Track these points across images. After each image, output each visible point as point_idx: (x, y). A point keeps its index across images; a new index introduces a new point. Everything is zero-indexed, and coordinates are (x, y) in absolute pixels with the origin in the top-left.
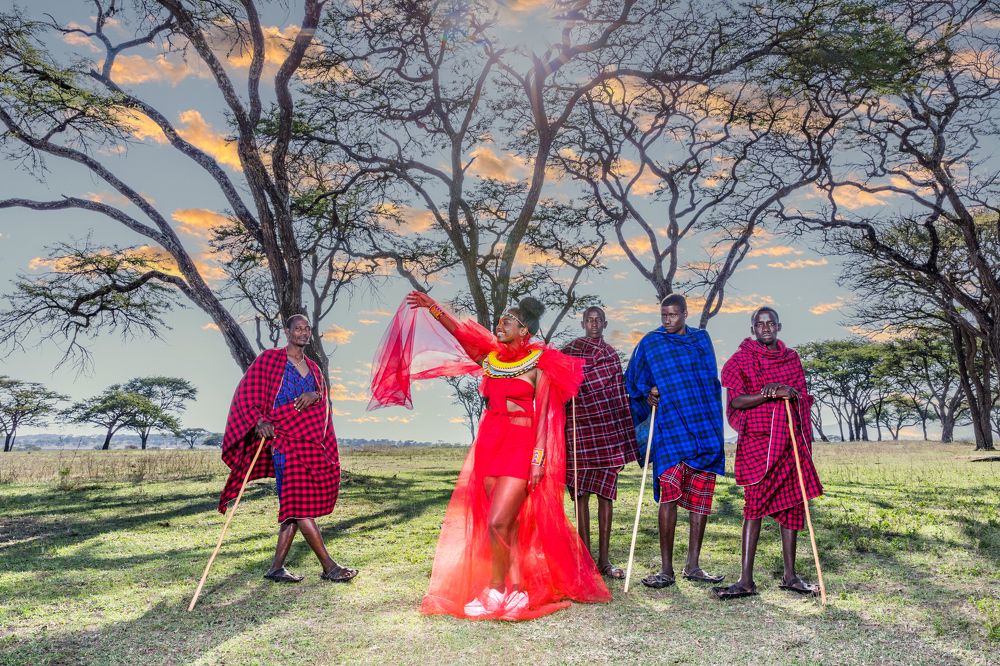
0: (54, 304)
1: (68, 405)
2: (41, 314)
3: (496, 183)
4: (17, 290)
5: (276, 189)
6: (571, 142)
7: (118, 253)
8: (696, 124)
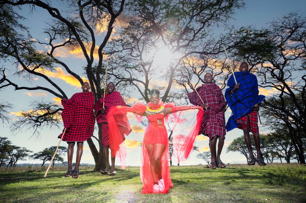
0: (31, 119)
1: (33, 154)
2: (27, 122)
3: (157, 87)
5: (97, 81)
6: (178, 75)
7: (51, 104)
8: (213, 70)
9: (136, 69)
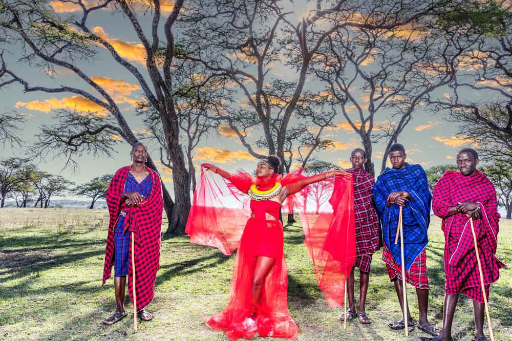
0: (60, 139)
1: (74, 187)
2: (54, 144)
3: (281, 82)
4: (42, 132)
5: (165, 83)
6: (320, 61)
7: (90, 115)
8: (385, 52)
9: (243, 52)
